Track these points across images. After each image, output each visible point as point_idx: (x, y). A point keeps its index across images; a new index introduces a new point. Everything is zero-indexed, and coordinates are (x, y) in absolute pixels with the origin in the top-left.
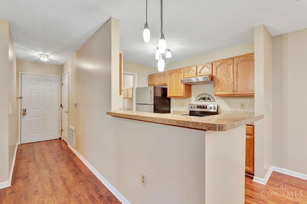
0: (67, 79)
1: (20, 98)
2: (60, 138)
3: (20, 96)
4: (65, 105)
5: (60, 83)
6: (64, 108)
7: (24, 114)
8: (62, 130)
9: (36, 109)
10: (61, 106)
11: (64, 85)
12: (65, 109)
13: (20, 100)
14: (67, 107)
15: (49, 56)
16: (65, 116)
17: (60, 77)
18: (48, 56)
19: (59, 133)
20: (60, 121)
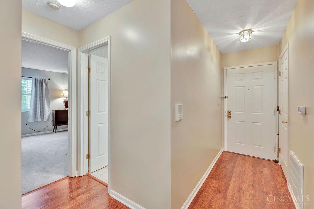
0: (286, 62)
1: (225, 97)
2: (276, 162)
3: (225, 96)
4: (284, 107)
5: (276, 72)
6: (281, 113)
7: (229, 117)
8: (279, 150)
9: (242, 112)
10: (278, 110)
11: (282, 74)
12: (284, 116)
13: (225, 99)
14: (286, 113)
15: (252, 31)
16: (284, 128)
17: (276, 63)
18: (250, 31)
19: (274, 152)
20: (275, 134)
